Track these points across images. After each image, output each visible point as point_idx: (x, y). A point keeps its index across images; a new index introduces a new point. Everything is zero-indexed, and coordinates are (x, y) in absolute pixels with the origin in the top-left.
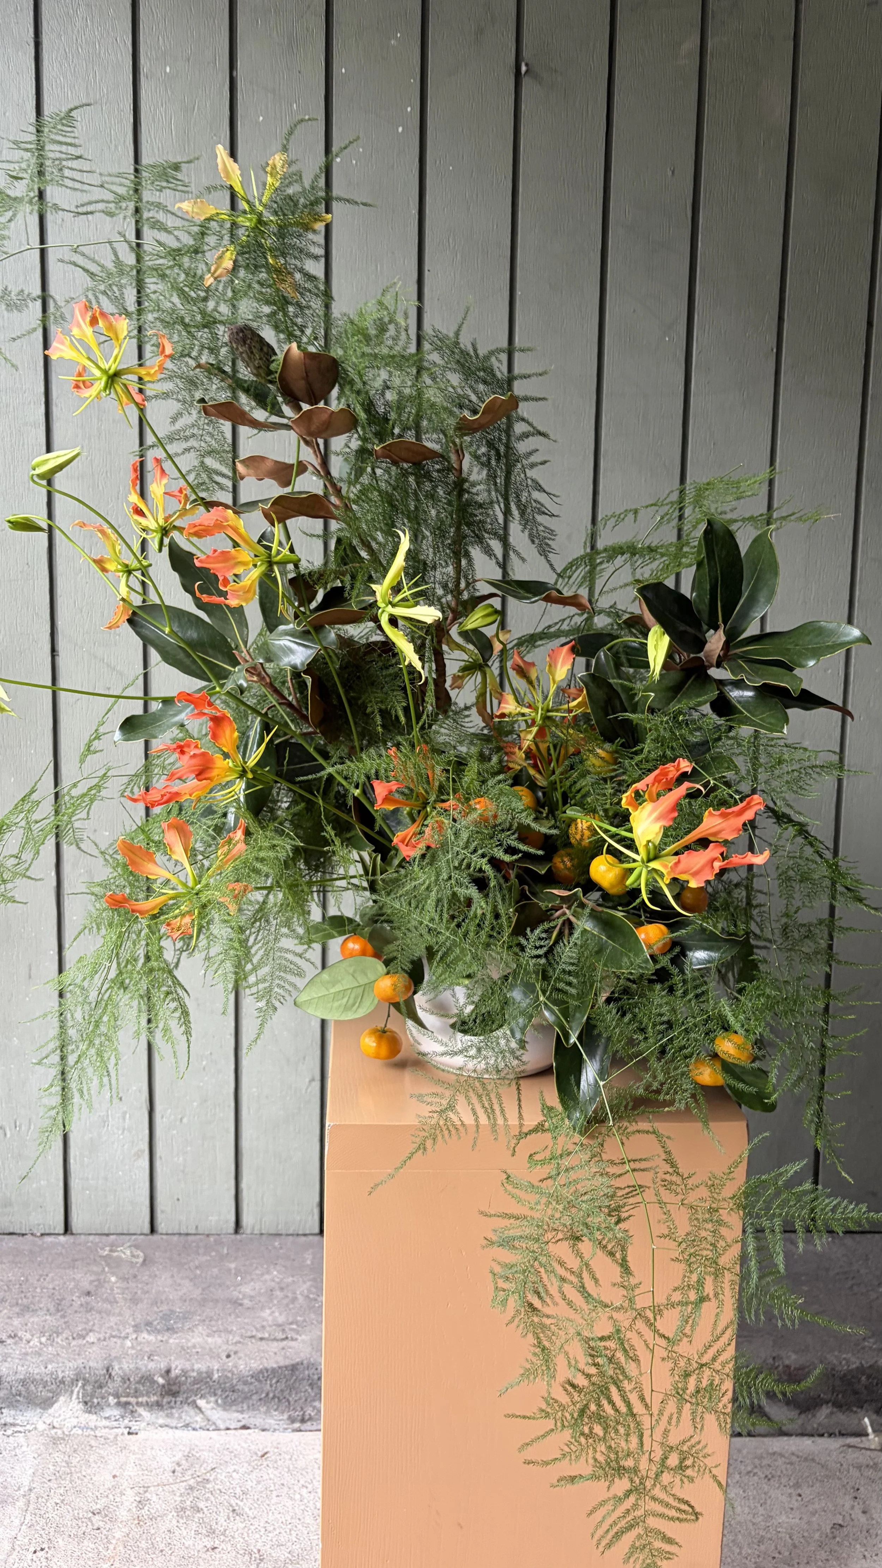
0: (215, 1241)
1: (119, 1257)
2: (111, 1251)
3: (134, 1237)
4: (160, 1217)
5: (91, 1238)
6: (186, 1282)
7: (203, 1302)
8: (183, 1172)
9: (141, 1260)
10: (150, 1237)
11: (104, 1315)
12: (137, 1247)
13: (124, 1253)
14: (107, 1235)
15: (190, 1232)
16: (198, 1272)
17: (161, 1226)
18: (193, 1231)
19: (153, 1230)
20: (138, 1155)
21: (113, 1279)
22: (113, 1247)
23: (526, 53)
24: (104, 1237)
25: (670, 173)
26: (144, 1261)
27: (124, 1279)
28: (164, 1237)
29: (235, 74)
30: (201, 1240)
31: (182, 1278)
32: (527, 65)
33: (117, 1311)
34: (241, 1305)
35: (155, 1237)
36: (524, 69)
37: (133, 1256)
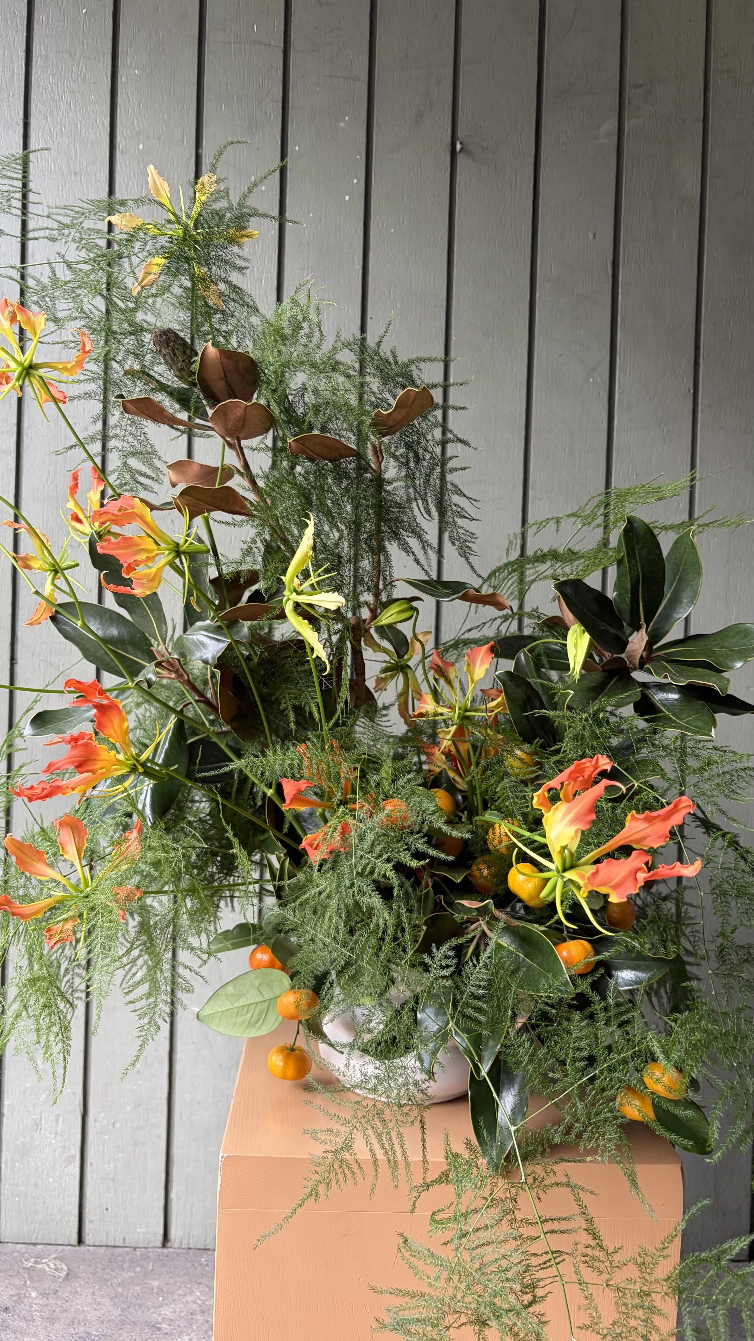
0: (142, 1254)
1: (43, 1270)
2: (36, 1262)
3: (61, 1248)
4: (87, 1227)
5: (19, 1247)
6: (107, 1301)
7: (120, 1325)
8: (113, 1179)
9: (63, 1274)
10: (77, 1248)
11: (19, 1335)
12: (61, 1259)
13: (49, 1265)
14: (35, 1244)
15: (117, 1244)
16: (120, 1290)
17: (89, 1237)
18: (120, 1244)
19: (80, 1241)
20: (69, 1161)
21: (34, 1294)
22: (39, 1258)
23: (461, 134)
24: (32, 1247)
25: (591, 236)
26: (68, 1275)
27: (45, 1295)
28: (91, 1249)
29: (200, 151)
30: (127, 1253)
31: (103, 1296)
32: (461, 143)
33: (32, 1331)
34: (159, 1329)
35: (82, 1249)
36: (458, 146)
37: (57, 1270)
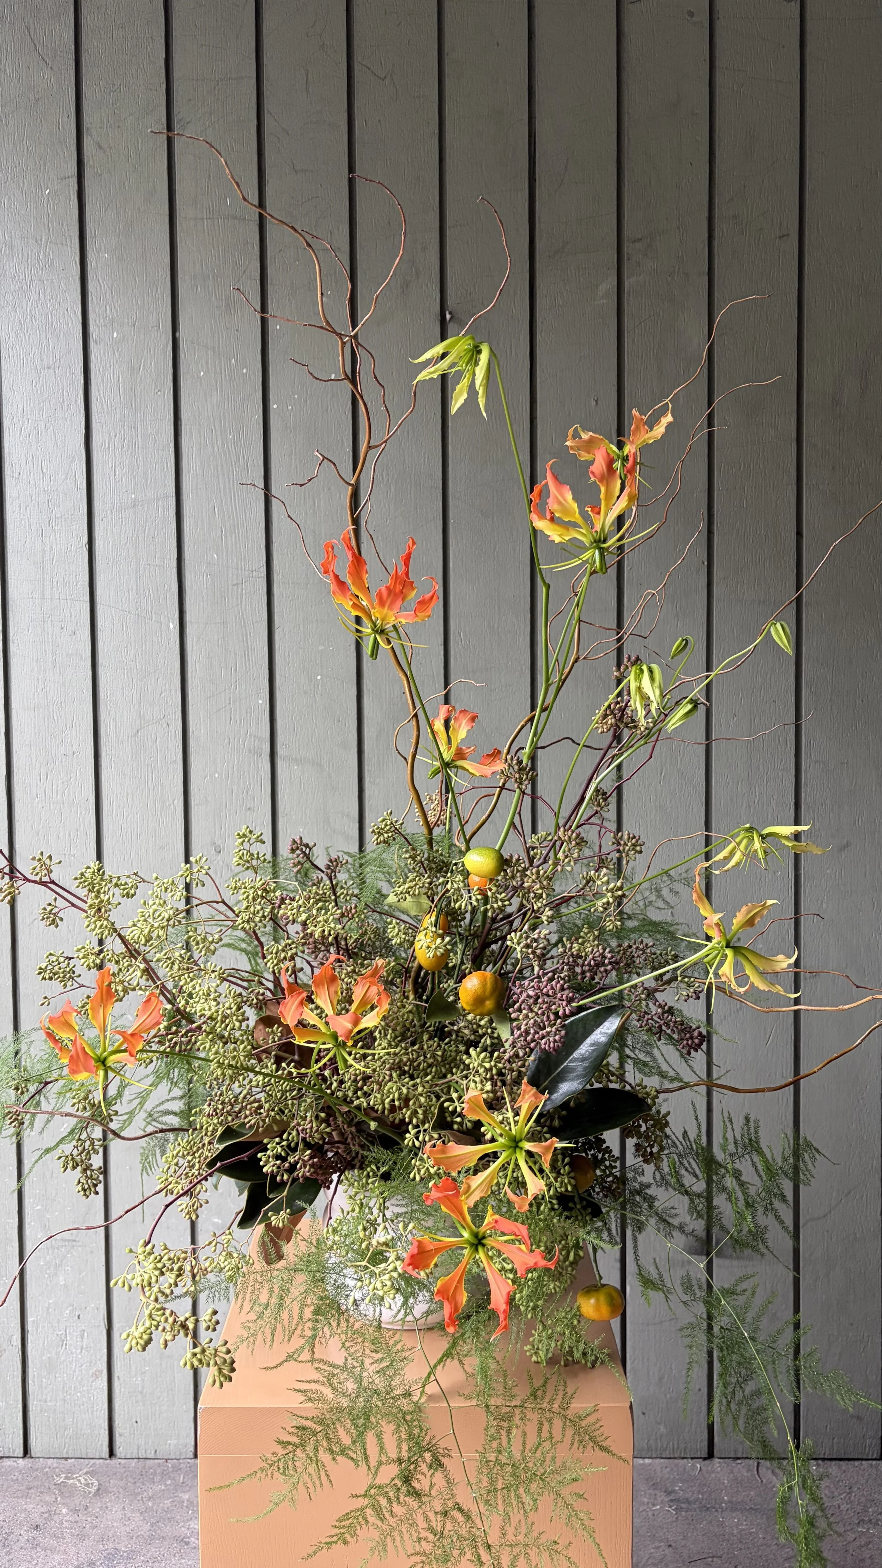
0: (173, 1467)
1: (73, 1486)
2: (66, 1478)
3: (93, 1461)
4: (118, 1440)
5: (50, 1461)
6: (137, 1517)
7: (149, 1540)
8: (141, 1393)
9: (93, 1490)
10: (108, 1461)
11: (49, 1552)
12: (92, 1473)
13: (79, 1481)
14: (66, 1459)
15: (150, 1456)
16: (150, 1504)
17: (119, 1450)
18: (152, 1456)
19: (112, 1454)
20: (96, 1376)
21: (64, 1511)
22: (70, 1472)
23: (450, 302)
24: (63, 1461)
25: (593, 403)
26: (98, 1490)
27: (76, 1511)
28: (123, 1461)
29: (177, 335)
30: (159, 1465)
31: (133, 1511)
32: (450, 313)
33: (62, 1549)
34: (187, 1543)
35: (114, 1462)
36: (448, 316)
37: (87, 1485)
